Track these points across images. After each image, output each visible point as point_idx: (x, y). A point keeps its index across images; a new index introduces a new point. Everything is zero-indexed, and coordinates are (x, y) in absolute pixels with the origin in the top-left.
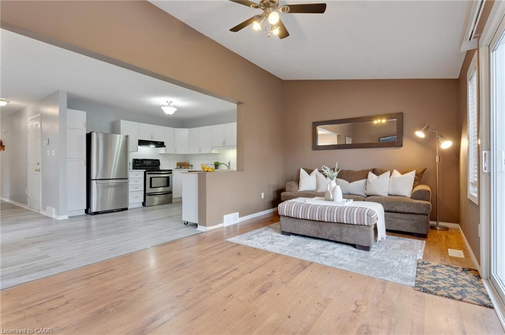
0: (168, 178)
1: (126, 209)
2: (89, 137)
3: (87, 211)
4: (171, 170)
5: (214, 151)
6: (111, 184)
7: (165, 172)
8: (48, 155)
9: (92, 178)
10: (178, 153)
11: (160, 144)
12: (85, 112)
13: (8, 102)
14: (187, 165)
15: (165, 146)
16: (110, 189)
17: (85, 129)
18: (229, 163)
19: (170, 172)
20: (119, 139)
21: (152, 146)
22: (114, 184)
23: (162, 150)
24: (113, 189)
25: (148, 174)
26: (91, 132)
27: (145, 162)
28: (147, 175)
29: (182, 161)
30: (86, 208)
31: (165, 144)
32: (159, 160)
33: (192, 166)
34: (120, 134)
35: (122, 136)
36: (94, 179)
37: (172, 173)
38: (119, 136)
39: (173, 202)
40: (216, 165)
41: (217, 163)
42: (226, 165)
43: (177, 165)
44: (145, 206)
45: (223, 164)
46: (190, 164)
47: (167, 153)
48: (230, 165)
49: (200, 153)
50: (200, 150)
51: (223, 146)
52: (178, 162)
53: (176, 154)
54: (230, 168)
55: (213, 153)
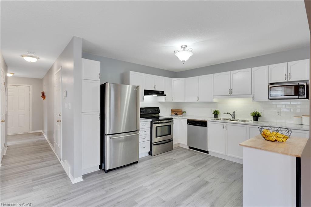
0: (170, 126)
1: (137, 162)
2: (103, 88)
3: (101, 167)
4: (172, 119)
6: (121, 139)
7: (168, 121)
8: (66, 107)
9: (106, 133)
10: (174, 101)
11: (161, 94)
12: (100, 62)
13: (38, 59)
14: (180, 112)
15: (166, 95)
16: (120, 143)
17: (100, 80)
20: (128, 90)
21: (155, 96)
22: (123, 138)
23: (162, 99)
24: (123, 143)
25: (154, 123)
26: (105, 84)
27: (148, 110)
28: (153, 125)
29: (176, 108)
30: (100, 165)
31: (165, 93)
32: (158, 108)
33: (185, 112)
34: (129, 84)
35: (131, 86)
36: (108, 134)
37: (173, 121)
38: (128, 85)
39: (173, 149)
40: (216, 114)
41: (217, 112)
42: (231, 115)
43: (171, 113)
44: (151, 155)
45: (228, 113)
46: (183, 111)
47: (166, 101)
48: (234, 115)
49: (198, 101)
50: (198, 99)
51: (230, 95)
52: (172, 109)
53: (173, 101)
54: (234, 117)
55: (214, 101)
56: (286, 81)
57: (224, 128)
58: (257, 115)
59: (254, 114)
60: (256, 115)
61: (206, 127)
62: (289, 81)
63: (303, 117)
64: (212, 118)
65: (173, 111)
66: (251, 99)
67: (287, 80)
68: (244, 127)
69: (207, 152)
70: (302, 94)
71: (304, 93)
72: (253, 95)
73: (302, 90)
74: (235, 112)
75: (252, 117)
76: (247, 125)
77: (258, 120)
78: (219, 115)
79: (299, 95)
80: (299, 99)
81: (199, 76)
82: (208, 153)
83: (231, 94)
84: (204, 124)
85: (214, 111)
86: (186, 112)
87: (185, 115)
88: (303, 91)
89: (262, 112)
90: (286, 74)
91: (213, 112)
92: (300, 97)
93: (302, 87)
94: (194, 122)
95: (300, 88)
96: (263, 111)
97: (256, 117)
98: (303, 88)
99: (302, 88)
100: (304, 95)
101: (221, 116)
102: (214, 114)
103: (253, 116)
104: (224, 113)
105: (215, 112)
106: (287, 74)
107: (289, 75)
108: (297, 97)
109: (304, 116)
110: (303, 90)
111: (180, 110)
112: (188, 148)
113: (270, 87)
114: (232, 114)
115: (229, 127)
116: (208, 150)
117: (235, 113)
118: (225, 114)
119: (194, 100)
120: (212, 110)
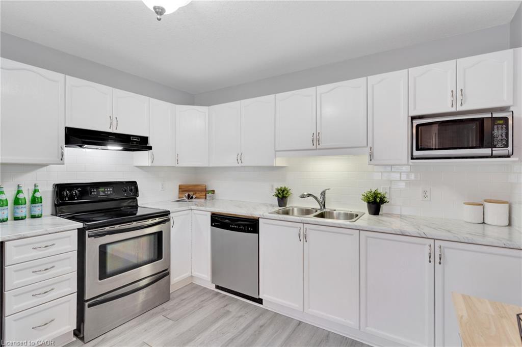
0: (159, 235)
4: (167, 213)
5: (279, 162)
7: (157, 220)
10: (180, 165)
11: (138, 143)
14: (201, 191)
15: (150, 148)
18: (323, 194)
19: (164, 216)
21: (114, 149)
23: (141, 157)
25: (92, 235)
28: (89, 241)
29: (190, 180)
31: (151, 143)
32: (134, 184)
33: (213, 192)
37: (169, 220)
39: (171, 297)
40: (282, 196)
41: (283, 191)
42: (316, 198)
43: (179, 193)
44: (82, 339)
45: (309, 195)
46: (209, 189)
47: (154, 164)
48: (324, 199)
49: (240, 164)
50: (240, 159)
51: (316, 149)
52: (180, 184)
53: (177, 165)
54: (324, 205)
55: (277, 165)
56: (453, 110)
57: (302, 240)
58: (378, 200)
59: (371, 198)
60: (375, 200)
61: (257, 234)
62: (460, 109)
63: (487, 204)
64: (273, 206)
65: (182, 189)
66: (367, 158)
67: (454, 106)
68: (352, 235)
69: (260, 301)
70: (500, 145)
71: (507, 142)
72: (371, 148)
73: (500, 131)
74: (327, 192)
75: (366, 204)
76: (360, 230)
77: (380, 213)
78: (288, 199)
79: (492, 146)
80: (492, 156)
81: (242, 101)
82: (262, 303)
83: (318, 147)
84: (251, 225)
85: (278, 190)
86: (216, 192)
87: (213, 199)
88: (504, 136)
89: (388, 191)
90: (452, 91)
91: (275, 192)
92: (496, 152)
93: (500, 124)
94: (227, 221)
95: (495, 127)
96: (390, 188)
97: (376, 204)
98: (504, 126)
99: (500, 126)
100: (507, 146)
101: (294, 203)
102: (278, 197)
103: (369, 203)
104: (301, 194)
105: (279, 193)
106: (454, 92)
107: (462, 95)
108: (487, 151)
109: (490, 201)
110: (504, 131)
111: (200, 188)
112: (212, 287)
113: (418, 126)
114: (319, 196)
115: (311, 235)
116: (260, 297)
117: (327, 196)
118: (303, 196)
119: (231, 161)
120: (272, 186)
